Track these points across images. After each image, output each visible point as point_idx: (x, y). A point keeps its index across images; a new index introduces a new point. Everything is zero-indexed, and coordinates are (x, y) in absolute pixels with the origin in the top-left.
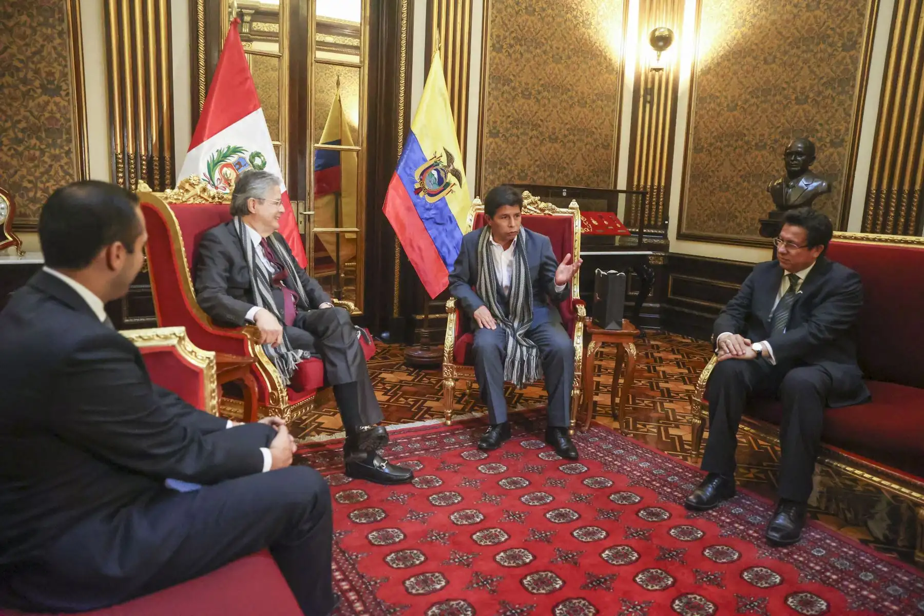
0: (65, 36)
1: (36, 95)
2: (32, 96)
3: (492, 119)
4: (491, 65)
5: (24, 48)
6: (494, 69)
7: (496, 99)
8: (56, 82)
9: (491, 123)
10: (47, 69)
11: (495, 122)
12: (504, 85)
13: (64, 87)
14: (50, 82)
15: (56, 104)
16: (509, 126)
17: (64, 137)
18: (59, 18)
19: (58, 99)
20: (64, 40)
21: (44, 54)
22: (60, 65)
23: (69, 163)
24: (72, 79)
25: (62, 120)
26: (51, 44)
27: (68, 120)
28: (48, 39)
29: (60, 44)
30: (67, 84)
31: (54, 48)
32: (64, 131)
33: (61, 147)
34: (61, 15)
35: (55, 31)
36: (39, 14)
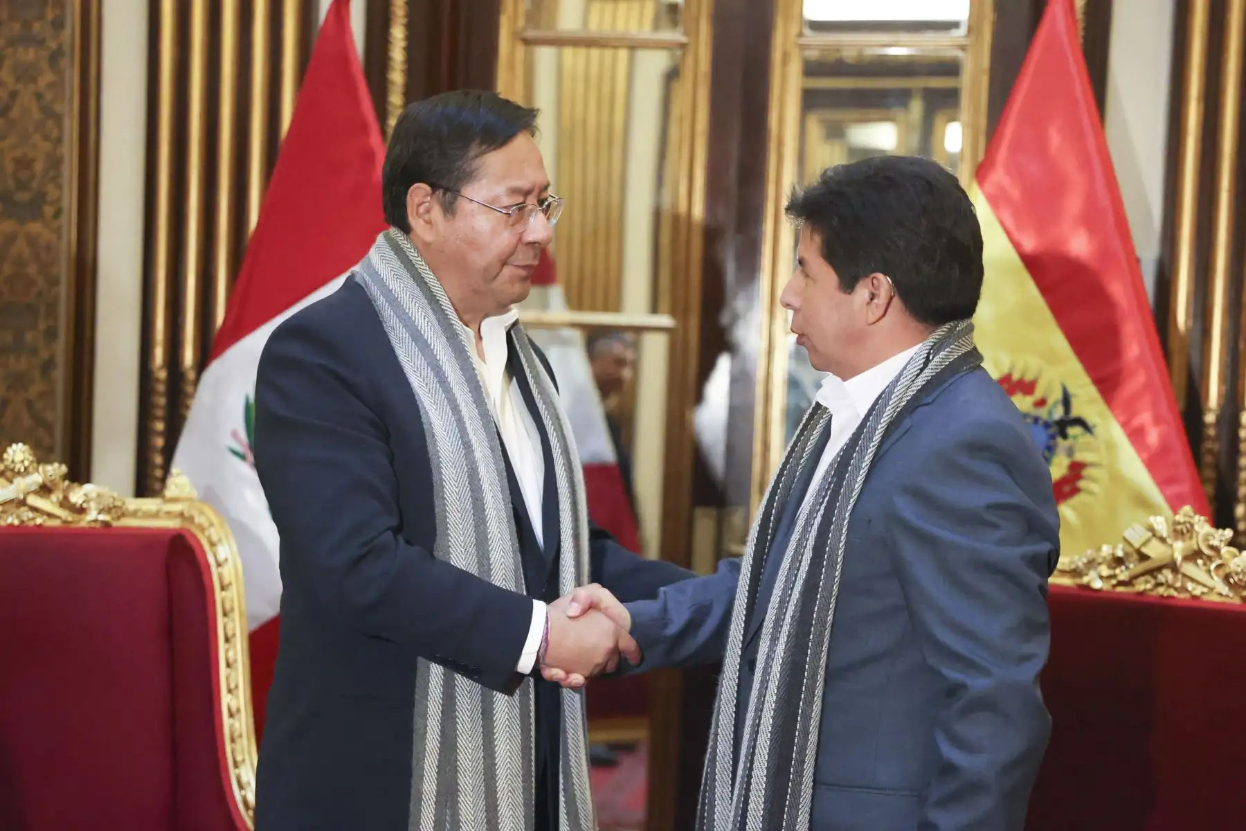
0: (64, 63)
8: (35, 184)
10: (18, 153)
13: (52, 193)
14: (22, 185)
15: (32, 240)
17: (42, 325)
18: (56, 17)
19: (35, 227)
20: (59, 72)
21: (15, 113)
22: (46, 138)
23: (47, 394)
24: (70, 171)
25: (41, 281)
26: (32, 87)
27: (54, 282)
28: (26, 74)
29: (51, 85)
30: (59, 187)
31: (39, 96)
32: (43, 309)
33: (34, 351)
34: (58, 12)
35: (44, 54)
36: (13, 17)
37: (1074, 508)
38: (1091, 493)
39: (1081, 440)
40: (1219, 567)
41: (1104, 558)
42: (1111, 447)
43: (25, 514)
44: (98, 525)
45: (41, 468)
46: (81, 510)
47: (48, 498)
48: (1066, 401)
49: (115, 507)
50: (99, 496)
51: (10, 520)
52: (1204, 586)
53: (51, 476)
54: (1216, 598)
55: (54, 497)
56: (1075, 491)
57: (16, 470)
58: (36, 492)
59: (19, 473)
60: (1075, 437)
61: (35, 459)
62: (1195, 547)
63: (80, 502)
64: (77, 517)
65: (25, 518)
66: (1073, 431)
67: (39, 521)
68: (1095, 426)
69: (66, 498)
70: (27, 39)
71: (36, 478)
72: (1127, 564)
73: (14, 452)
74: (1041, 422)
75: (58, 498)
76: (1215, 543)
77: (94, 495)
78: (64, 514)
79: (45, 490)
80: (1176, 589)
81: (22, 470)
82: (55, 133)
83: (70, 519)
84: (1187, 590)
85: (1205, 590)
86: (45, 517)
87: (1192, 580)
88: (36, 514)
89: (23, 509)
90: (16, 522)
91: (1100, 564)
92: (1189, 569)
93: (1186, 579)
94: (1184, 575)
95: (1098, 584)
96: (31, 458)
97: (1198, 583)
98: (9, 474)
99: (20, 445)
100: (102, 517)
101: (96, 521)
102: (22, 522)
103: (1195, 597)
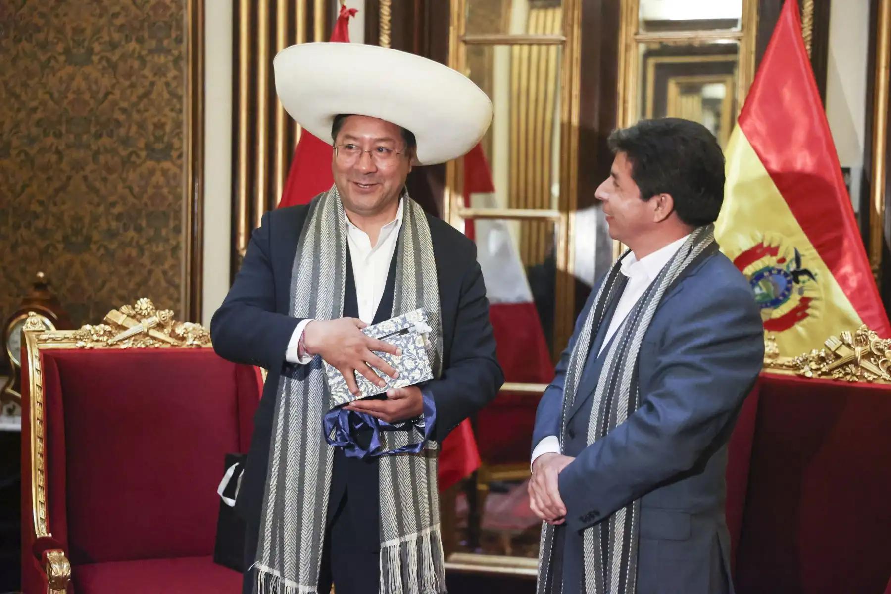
0: (183, 64)
1: (138, 162)
2: (134, 163)
5: (128, 92)
8: (166, 138)
10: (156, 120)
13: (176, 144)
14: (159, 139)
15: (165, 172)
17: (172, 224)
18: (177, 36)
19: (166, 165)
20: (180, 70)
21: (154, 96)
22: (172, 110)
23: (176, 267)
24: (187, 130)
25: (171, 197)
26: (163, 79)
27: (178, 198)
28: (160, 71)
29: (175, 78)
30: (181, 140)
31: (167, 84)
32: (172, 215)
33: (167, 240)
34: (179, 33)
35: (170, 58)
36: (151, 37)
37: (803, 326)
38: (814, 316)
39: (808, 283)
40: (884, 362)
41: (813, 358)
42: (827, 287)
43: (149, 341)
44: (193, 347)
45: (157, 313)
46: (183, 338)
47: (163, 331)
48: (798, 259)
49: (204, 336)
50: (194, 329)
51: (139, 345)
52: (875, 374)
53: (164, 317)
54: (882, 382)
55: (165, 330)
56: (805, 315)
57: (143, 314)
58: (154, 328)
59: (144, 316)
60: (804, 282)
61: (154, 308)
62: (869, 350)
63: (182, 333)
64: (180, 342)
65: (148, 344)
66: (802, 278)
67: (157, 345)
68: (816, 274)
69: (173, 331)
70: (160, 50)
71: (156, 319)
72: (827, 361)
73: (141, 304)
74: (782, 273)
75: (168, 331)
76: (881, 347)
77: (191, 329)
78: (172, 340)
79: (160, 326)
80: (857, 377)
81: (146, 314)
82: (178, 106)
83: (176, 344)
84: (864, 377)
85: (876, 377)
86: (161, 343)
87: (868, 371)
88: (155, 341)
89: (149, 338)
90: (143, 346)
91: (811, 361)
92: (865, 364)
93: (863, 371)
94: (862, 368)
95: (809, 374)
96: (151, 307)
97: (871, 373)
98: (138, 316)
99: (145, 299)
100: (195, 342)
101: (191, 344)
102: (147, 346)
103: (870, 382)
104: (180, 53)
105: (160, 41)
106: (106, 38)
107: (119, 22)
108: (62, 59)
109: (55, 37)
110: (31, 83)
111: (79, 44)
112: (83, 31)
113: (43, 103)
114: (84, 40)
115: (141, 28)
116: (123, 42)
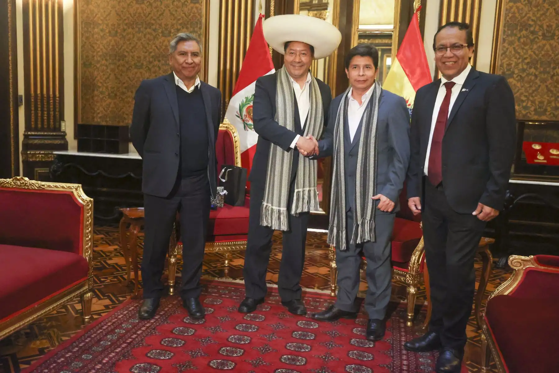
3: (506, 61)
4: (506, 15)
6: (510, 18)
7: (511, 43)
9: (505, 66)
11: (509, 65)
12: (521, 30)
16: (525, 67)
18: (200, 27)
20: (201, 38)
36: (191, 27)
74: (409, 109)
104: (201, 34)
105: (194, 28)
106: (176, 27)
107: (180, 22)
108: (161, 35)
109: (159, 27)
110: (150, 43)
111: (166, 29)
112: (168, 25)
113: (154, 50)
114: (168, 28)
115: (188, 24)
116: (181, 29)
